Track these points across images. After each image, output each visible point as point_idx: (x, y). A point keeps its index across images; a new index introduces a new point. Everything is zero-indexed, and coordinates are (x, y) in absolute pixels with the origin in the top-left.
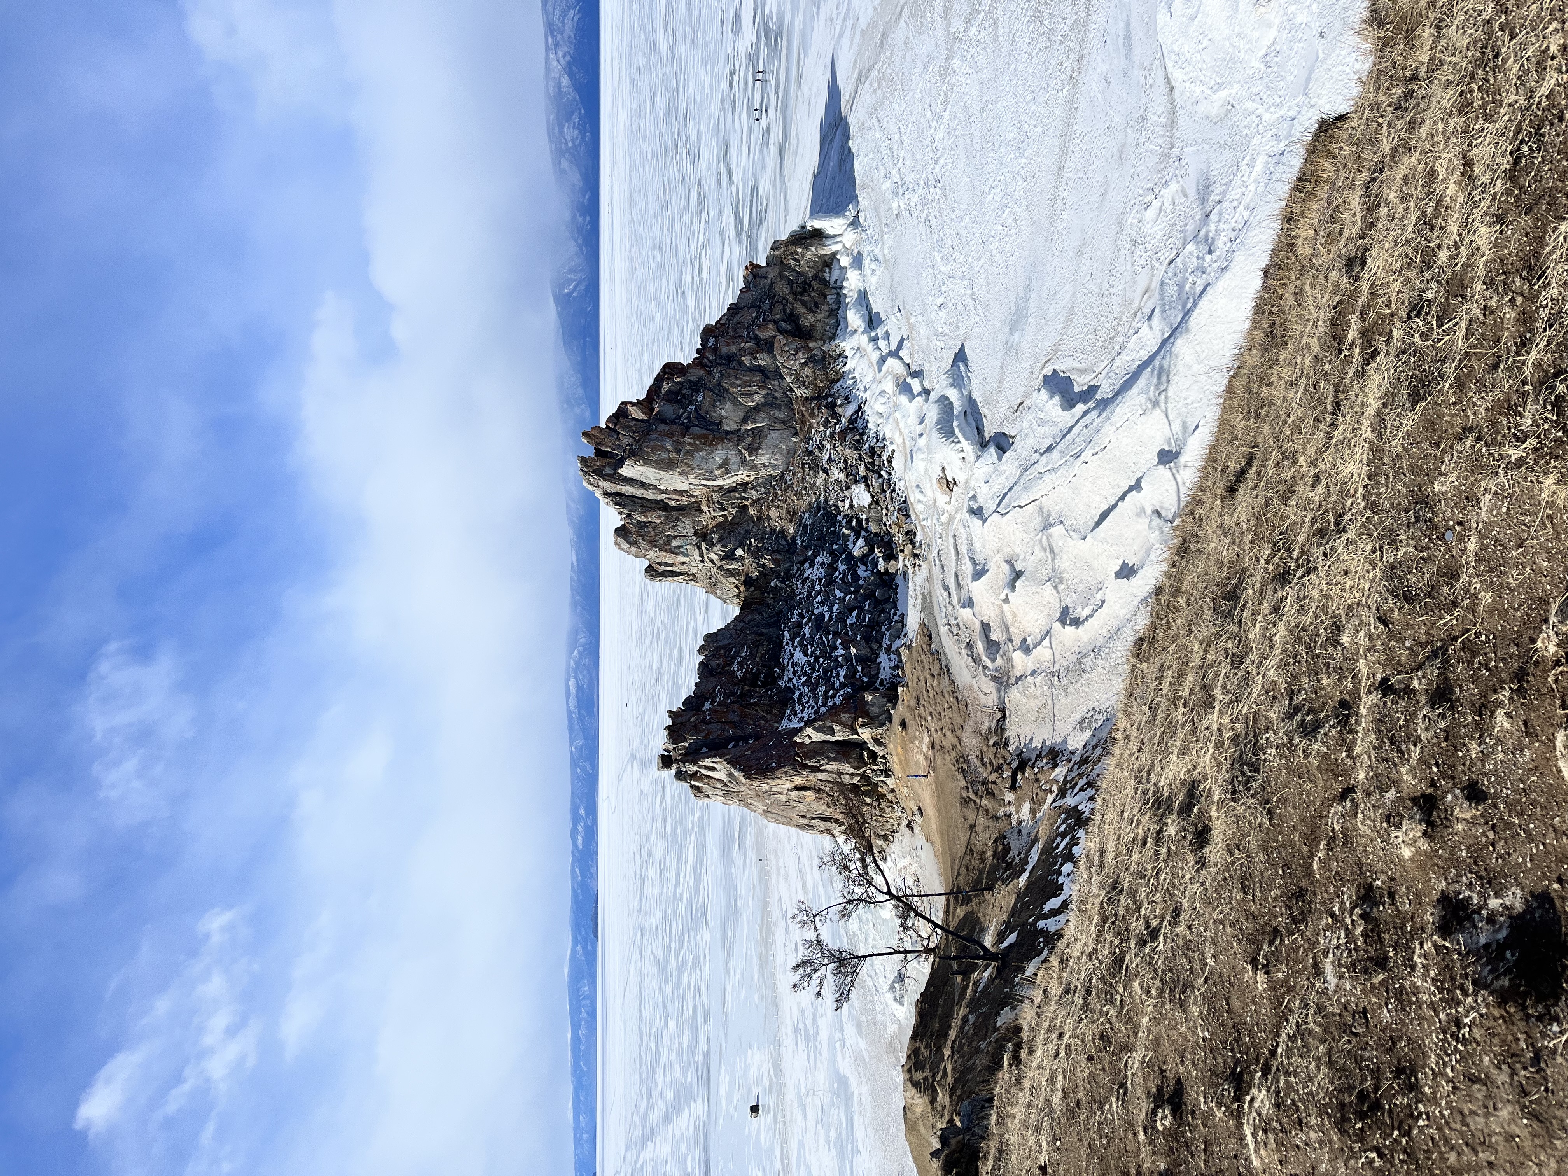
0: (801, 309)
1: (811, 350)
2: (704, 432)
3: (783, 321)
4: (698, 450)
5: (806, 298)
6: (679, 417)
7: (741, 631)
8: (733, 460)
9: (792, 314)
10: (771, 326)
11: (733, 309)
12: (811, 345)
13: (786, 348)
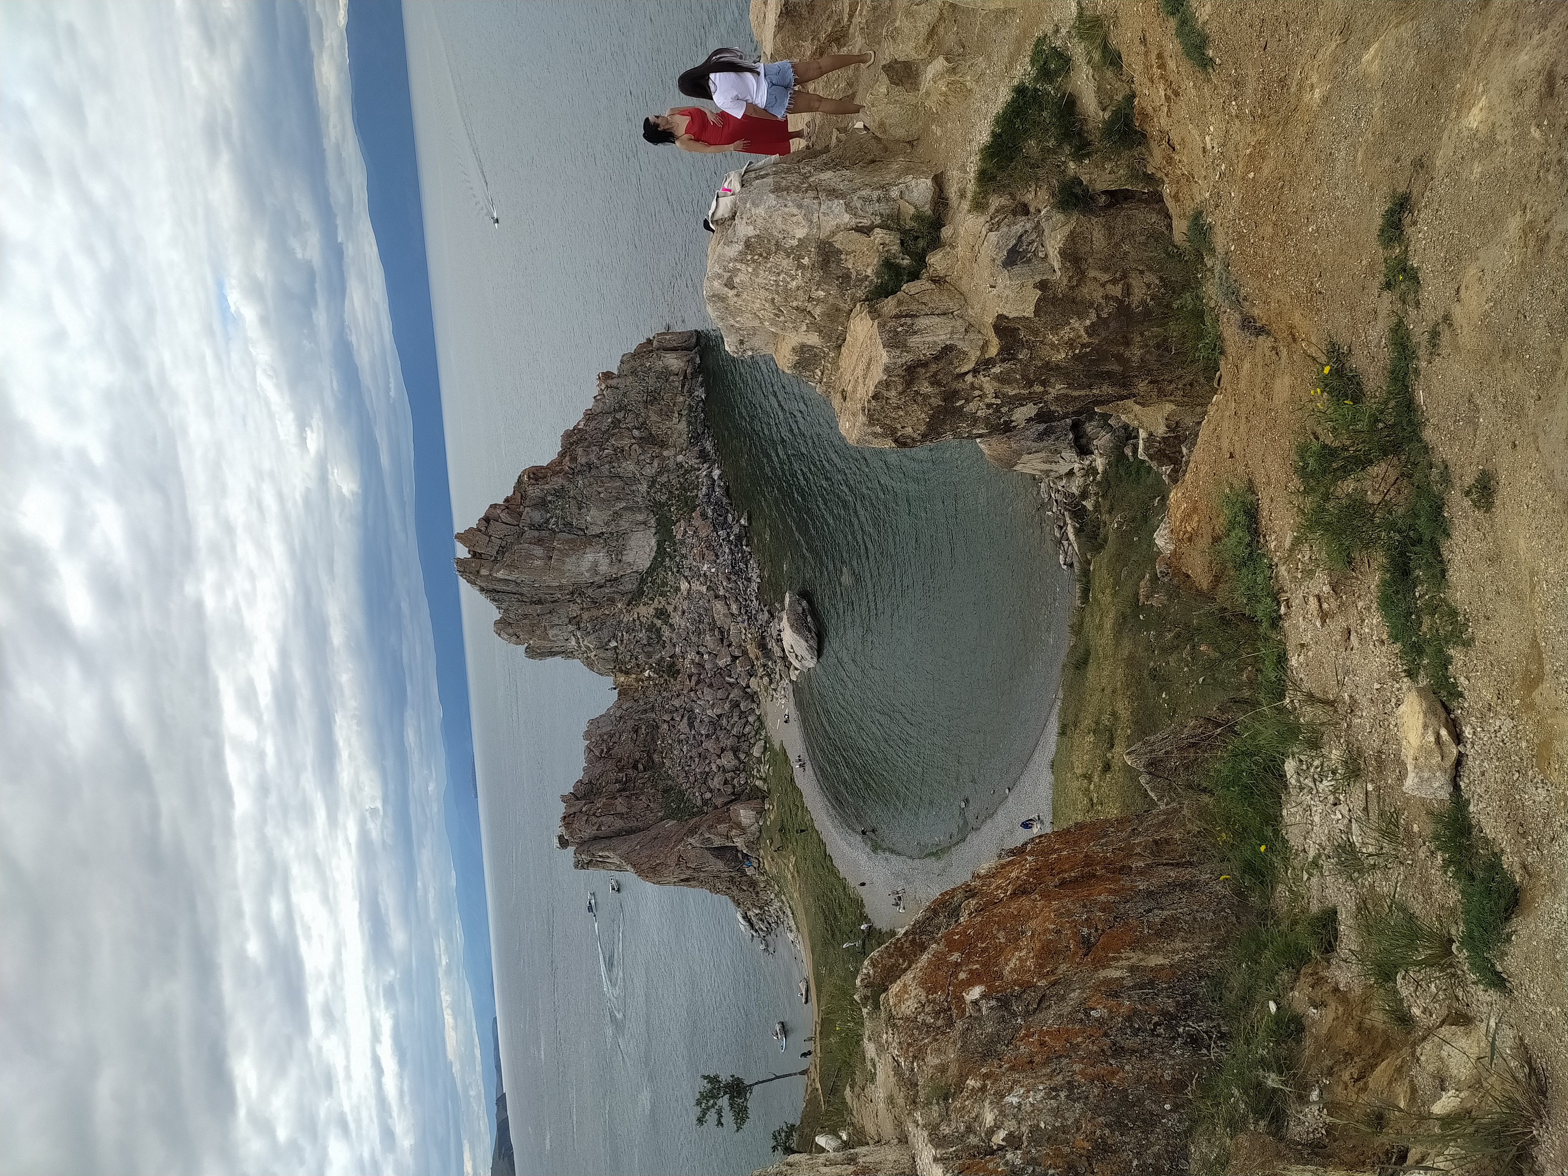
0: (654, 418)
1: (665, 459)
2: (570, 536)
3: (637, 429)
4: (567, 555)
5: (657, 407)
6: (547, 521)
7: (621, 718)
8: (602, 561)
9: (644, 423)
10: (626, 433)
11: (590, 416)
12: (665, 453)
13: (643, 457)
